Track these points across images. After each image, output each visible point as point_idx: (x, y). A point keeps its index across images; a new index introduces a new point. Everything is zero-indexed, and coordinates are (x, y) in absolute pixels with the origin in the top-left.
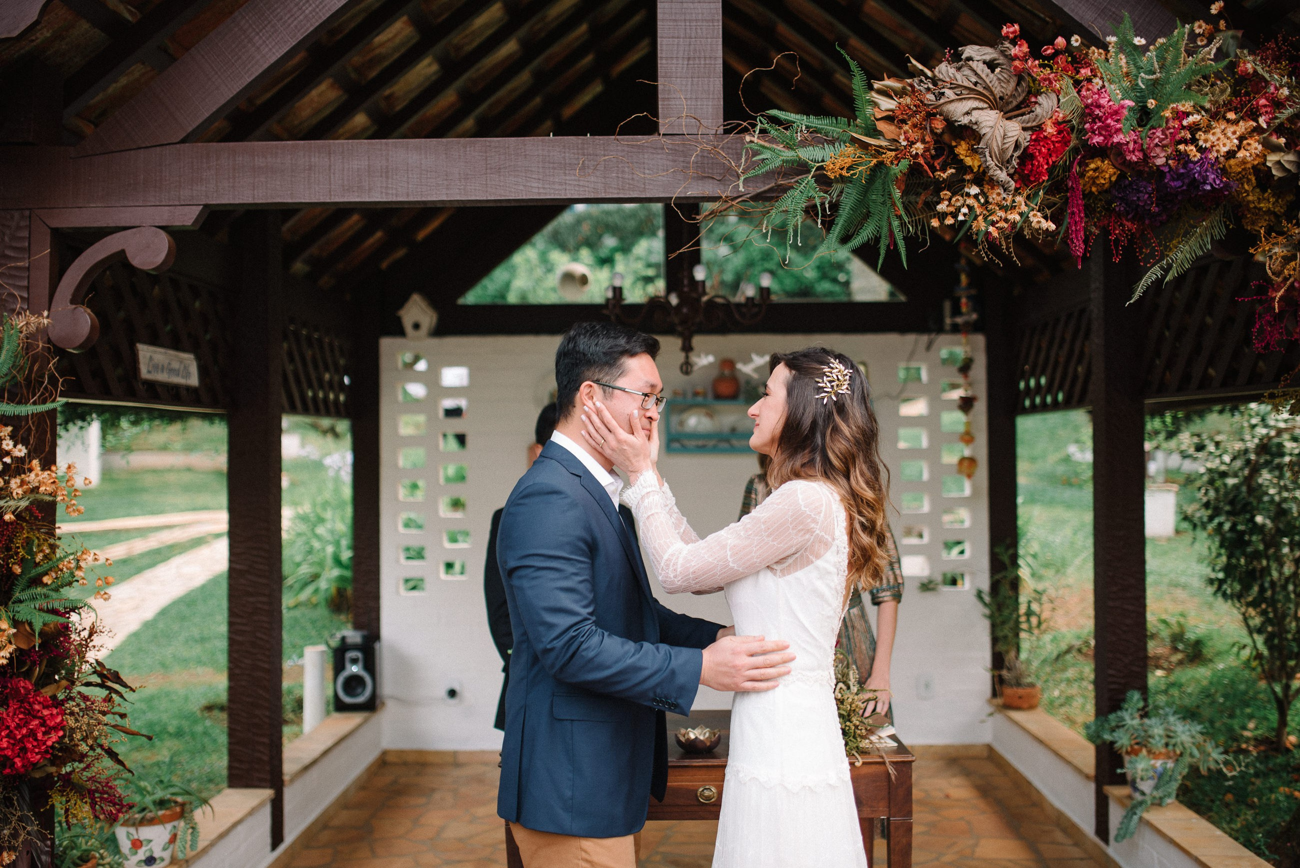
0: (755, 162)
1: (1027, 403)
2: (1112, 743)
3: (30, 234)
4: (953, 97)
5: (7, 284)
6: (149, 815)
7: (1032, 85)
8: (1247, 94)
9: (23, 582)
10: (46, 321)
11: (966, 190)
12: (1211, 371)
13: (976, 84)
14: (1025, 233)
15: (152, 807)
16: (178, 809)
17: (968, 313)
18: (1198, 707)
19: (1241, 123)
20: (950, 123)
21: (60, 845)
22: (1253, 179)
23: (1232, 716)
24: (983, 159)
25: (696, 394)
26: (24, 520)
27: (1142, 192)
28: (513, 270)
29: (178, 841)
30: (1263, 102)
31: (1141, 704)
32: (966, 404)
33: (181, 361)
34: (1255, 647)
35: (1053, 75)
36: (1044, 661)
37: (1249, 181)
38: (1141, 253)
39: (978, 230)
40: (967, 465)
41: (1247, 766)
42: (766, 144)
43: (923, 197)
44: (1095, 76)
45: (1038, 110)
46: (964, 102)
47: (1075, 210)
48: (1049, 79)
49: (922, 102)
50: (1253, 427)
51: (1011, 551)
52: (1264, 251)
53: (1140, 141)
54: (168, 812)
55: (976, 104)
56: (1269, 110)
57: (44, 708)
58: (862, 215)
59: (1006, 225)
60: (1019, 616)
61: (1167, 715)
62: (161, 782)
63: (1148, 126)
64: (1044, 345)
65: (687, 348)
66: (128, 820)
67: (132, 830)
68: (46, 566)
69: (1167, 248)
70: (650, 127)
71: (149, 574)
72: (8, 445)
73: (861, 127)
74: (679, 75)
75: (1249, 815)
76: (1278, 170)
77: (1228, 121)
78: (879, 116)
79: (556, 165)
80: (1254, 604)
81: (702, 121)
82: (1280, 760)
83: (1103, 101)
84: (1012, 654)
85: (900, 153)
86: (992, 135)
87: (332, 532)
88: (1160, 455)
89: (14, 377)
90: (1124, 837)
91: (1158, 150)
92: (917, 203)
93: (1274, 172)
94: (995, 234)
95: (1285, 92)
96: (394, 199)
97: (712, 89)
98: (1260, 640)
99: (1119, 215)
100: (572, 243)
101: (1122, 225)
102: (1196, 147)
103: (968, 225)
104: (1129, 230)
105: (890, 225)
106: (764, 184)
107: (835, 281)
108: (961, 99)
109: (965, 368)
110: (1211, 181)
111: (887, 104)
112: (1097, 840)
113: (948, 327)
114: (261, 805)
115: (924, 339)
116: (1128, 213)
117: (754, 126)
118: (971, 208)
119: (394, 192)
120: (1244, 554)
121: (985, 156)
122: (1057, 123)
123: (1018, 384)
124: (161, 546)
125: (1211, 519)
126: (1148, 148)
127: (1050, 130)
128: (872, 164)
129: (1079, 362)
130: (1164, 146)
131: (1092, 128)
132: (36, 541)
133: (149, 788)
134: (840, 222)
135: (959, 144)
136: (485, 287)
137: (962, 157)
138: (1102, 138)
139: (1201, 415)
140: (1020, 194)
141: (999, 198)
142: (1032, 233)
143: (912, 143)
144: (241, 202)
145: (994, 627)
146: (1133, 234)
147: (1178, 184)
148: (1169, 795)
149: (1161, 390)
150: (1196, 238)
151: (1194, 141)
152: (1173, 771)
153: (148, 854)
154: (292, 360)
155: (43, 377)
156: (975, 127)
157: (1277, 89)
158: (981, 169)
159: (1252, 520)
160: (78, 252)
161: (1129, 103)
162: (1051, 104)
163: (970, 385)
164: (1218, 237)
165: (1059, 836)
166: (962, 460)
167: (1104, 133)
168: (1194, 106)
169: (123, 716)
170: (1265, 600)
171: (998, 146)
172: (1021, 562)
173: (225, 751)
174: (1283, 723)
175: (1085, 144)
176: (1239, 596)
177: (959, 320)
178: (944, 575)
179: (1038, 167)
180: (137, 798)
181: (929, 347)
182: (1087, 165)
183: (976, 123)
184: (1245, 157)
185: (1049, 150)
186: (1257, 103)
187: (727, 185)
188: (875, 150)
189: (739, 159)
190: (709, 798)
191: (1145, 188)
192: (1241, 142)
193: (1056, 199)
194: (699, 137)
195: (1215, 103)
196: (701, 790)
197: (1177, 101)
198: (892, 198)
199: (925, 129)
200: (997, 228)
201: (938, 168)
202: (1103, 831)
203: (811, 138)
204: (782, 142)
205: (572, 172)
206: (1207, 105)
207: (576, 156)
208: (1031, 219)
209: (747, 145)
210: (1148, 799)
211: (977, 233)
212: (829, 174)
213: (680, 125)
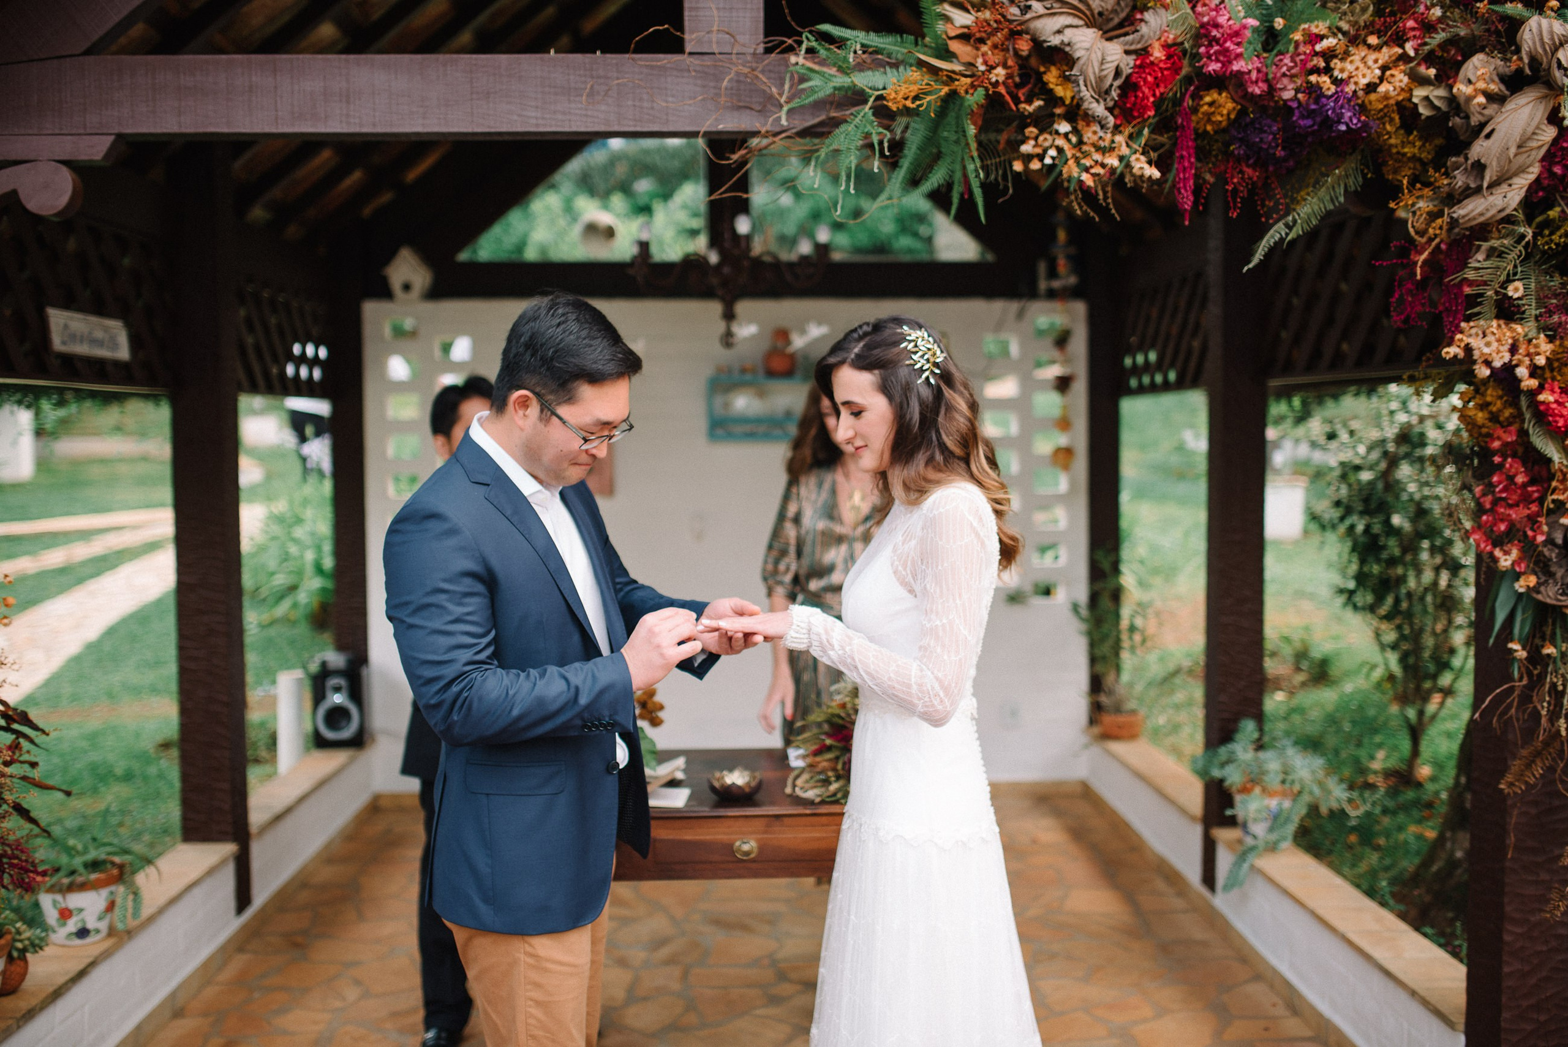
0: (804, 90)
1: (1133, 383)
2: (1221, 781)
4: (1042, 11)
6: (79, 879)
8: (1393, 14)
11: (1056, 126)
12: (1345, 347)
14: (1126, 180)
15: (81, 869)
16: (115, 872)
17: (1066, 277)
18: (1322, 735)
19: (1385, 49)
20: (1037, 44)
22: (1397, 117)
23: (1359, 745)
24: (1076, 89)
25: (744, 371)
27: (1265, 132)
28: (529, 217)
29: (116, 908)
30: (1411, 23)
31: (1256, 735)
32: (1063, 384)
33: (106, 329)
34: (1386, 665)
36: (1150, 684)
37: (1392, 120)
38: (1263, 206)
39: (1070, 177)
40: (1063, 456)
41: (1374, 804)
42: (816, 67)
43: (1005, 135)
45: (1144, 29)
46: (1056, 18)
47: (1184, 153)
49: (1004, 16)
50: (1392, 413)
51: (1113, 557)
52: (1406, 205)
53: (1264, 69)
54: (102, 876)
55: (1070, 20)
56: (1417, 33)
58: (931, 157)
59: (1101, 171)
60: (1119, 632)
61: (1284, 748)
62: (94, 839)
63: (1275, 52)
64: (1155, 313)
65: (729, 316)
66: (53, 886)
67: (59, 897)
69: (1295, 201)
70: (676, 46)
71: (93, 585)
73: (930, 47)
75: (1374, 858)
76: (1425, 107)
77: (1369, 47)
78: (952, 34)
79: (558, 90)
80: (1388, 617)
81: (738, 37)
82: (1410, 794)
83: (1222, 20)
84: (1112, 676)
85: (977, 80)
86: (1088, 59)
87: (313, 534)
88: (1288, 445)
90: (1231, 887)
91: (1285, 81)
92: (998, 142)
93: (1421, 110)
94: (1090, 183)
95: (1437, 12)
96: (357, 130)
98: (1393, 658)
99: (1238, 160)
100: (602, 186)
101: (1241, 172)
102: (1331, 77)
103: (1057, 170)
104: (1250, 178)
105: (964, 168)
106: (814, 115)
107: (915, 235)
108: (1051, 14)
109: (1062, 340)
110: (1346, 119)
111: (961, 19)
112: (1203, 890)
113: (1042, 292)
114: (223, 862)
115: (1013, 306)
116: (1249, 158)
117: (800, 43)
118: (1060, 150)
119: (357, 121)
120: (1378, 561)
121: (1079, 85)
122: (1166, 46)
123: (1124, 360)
124: (107, 552)
125: (1342, 519)
126: (1274, 78)
127: (1158, 53)
128: (942, 93)
129: (1194, 333)
130: (1292, 76)
131: (1208, 52)
133: (80, 847)
134: (906, 164)
135: (1048, 70)
136: (499, 241)
137: (1051, 86)
138: (1219, 65)
139: (1336, 397)
140: (1120, 132)
141: (1095, 138)
142: (1135, 181)
143: (991, 68)
144: (165, 131)
145: (1092, 645)
146: (1254, 183)
147: (1309, 122)
148: (1284, 839)
149: (1288, 368)
150: (1328, 188)
151: (1328, 70)
152: (1290, 811)
153: (80, 925)
154: (251, 328)
156: (1067, 49)
157: (1428, 8)
158: (1075, 101)
159: (1387, 522)
161: (1252, 22)
162: (1159, 22)
163: (1067, 361)
164: (1353, 188)
165: (1160, 885)
166: (1058, 450)
167: (1222, 58)
168: (1330, 28)
169: (34, 765)
170: (1399, 612)
171: (1094, 73)
172: (1124, 568)
174: (1415, 752)
175: (1199, 72)
176: (1372, 609)
177: (1056, 284)
178: (1036, 586)
179: (1143, 99)
180: (64, 860)
181: (1020, 315)
182: (1201, 98)
183: (1069, 44)
184: (1387, 92)
185: (1156, 78)
186: (1404, 26)
187: (767, 117)
188: (947, 76)
189: (782, 85)
190: (747, 853)
191: (1270, 127)
192: (1383, 73)
193: (1163, 139)
194: (734, 56)
195: (1354, 24)
196: (738, 844)
197: (1310, 20)
198: (965, 136)
199: (1007, 50)
200: (1093, 175)
201: (1022, 99)
202: (1209, 878)
203: (869, 61)
204: (835, 65)
205: (577, 99)
206: (1345, 26)
207: (583, 79)
208: (1133, 164)
209: (792, 68)
210: (1261, 843)
211: (1069, 180)
212: (890, 104)
213: (710, 42)
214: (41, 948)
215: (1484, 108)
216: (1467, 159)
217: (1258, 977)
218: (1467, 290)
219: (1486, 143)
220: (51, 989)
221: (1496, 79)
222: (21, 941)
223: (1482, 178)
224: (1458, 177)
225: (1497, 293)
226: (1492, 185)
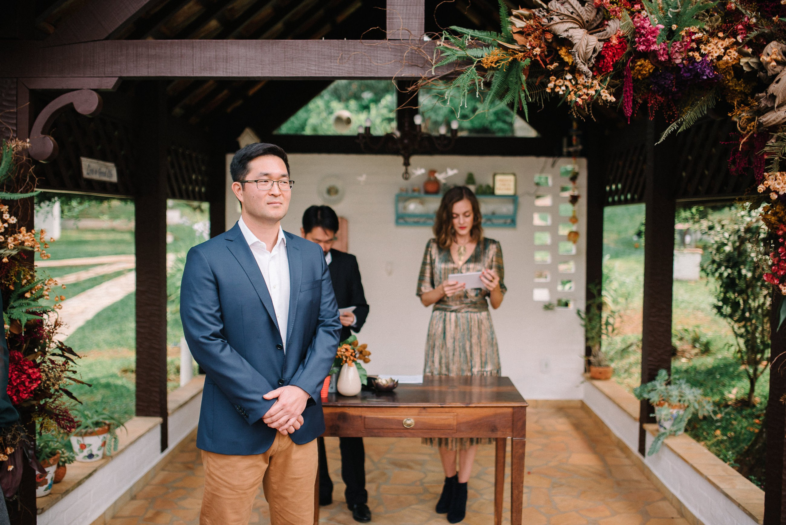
0: (442, 57)
1: (610, 199)
2: (649, 400)
3: (17, 91)
4: (558, 20)
5: (5, 122)
6: (89, 430)
7: (605, 14)
8: (729, 22)
9: (14, 296)
10: (28, 145)
11: (565, 76)
13: (572, 13)
14: (599, 102)
15: (91, 426)
16: (106, 427)
17: (577, 146)
18: (704, 380)
19: (726, 40)
20: (556, 37)
21: (39, 446)
22: (732, 73)
23: (724, 385)
24: (574, 58)
25: (414, 191)
26: (16, 260)
27: (667, 79)
28: (308, 111)
29: (106, 445)
30: (740, 27)
31: (667, 377)
32: (574, 200)
33: (107, 167)
34: (738, 345)
35: (618, 8)
36: (617, 352)
37: (730, 74)
38: (667, 115)
40: (573, 236)
41: (726, 413)
42: (449, 47)
43: (539, 79)
44: (643, 9)
45: (608, 29)
46: (565, 24)
47: (628, 89)
48: (615, 11)
49: (540, 23)
50: (743, 217)
51: (598, 288)
52: (736, 115)
53: (667, 49)
54: (100, 429)
55: (571, 25)
56: (743, 31)
57: (29, 368)
58: (504, 90)
59: (587, 97)
60: (601, 325)
61: (680, 384)
62: (97, 411)
63: (672, 40)
64: (621, 165)
65: (407, 164)
66: (77, 433)
67: (80, 438)
68: (27, 287)
69: (682, 112)
70: (381, 35)
71: (90, 292)
72: (6, 216)
73: (504, 38)
74: (399, 4)
75: (728, 442)
76: (747, 67)
77: (719, 38)
78: (515, 31)
79: (326, 57)
80: (739, 321)
81: (412, 32)
82: (749, 410)
83: (646, 25)
84: (597, 347)
85: (527, 53)
86: (580, 44)
89: (9, 177)
90: (653, 453)
91: (677, 54)
92: (535, 83)
93: (745, 68)
94: (581, 103)
95: (754, 20)
96: (231, 75)
97: (418, 13)
98: (741, 341)
99: (654, 92)
100: (344, 95)
101: (655, 98)
102: (699, 53)
103: (565, 97)
104: (660, 101)
105: (520, 95)
106: (448, 70)
108: (563, 22)
109: (574, 178)
110: (707, 73)
111: (520, 24)
112: (639, 455)
113: (565, 153)
114: (155, 427)
115: (550, 160)
116: (659, 92)
117: (442, 35)
118: (567, 87)
120: (734, 291)
121: (575, 56)
122: (619, 38)
123: (605, 188)
124: (96, 276)
125: (716, 270)
126: (671, 53)
127: (614, 41)
128: (510, 60)
129: (640, 175)
130: (681, 52)
131: (639, 40)
132: (23, 272)
133: (90, 415)
135: (561, 49)
136: (293, 122)
137: (562, 56)
138: (645, 47)
140: (596, 79)
141: (584, 82)
142: (604, 102)
143: (533, 48)
144: (141, 75)
145: (587, 331)
146: (661, 104)
147: (689, 75)
148: (680, 430)
149: (686, 194)
150: (698, 107)
151: (698, 49)
152: (683, 416)
153: (89, 452)
154: (173, 167)
155: (26, 177)
156: (570, 39)
157: (749, 19)
158: (574, 64)
159: (739, 272)
160: (46, 103)
161: (661, 26)
162: (616, 26)
163: (576, 188)
164: (711, 107)
165: (618, 452)
166: (571, 233)
167: (646, 44)
168: (699, 29)
169: (74, 372)
170: (745, 318)
171: (583, 51)
172: (605, 293)
173: (134, 396)
174: (752, 389)
175: (635, 50)
176: (731, 316)
177: (571, 149)
178: (560, 301)
179: (607, 63)
180: (83, 421)
181: (553, 165)
182: (636, 63)
183: (571, 37)
184: (727, 60)
185: (613, 53)
186: (737, 28)
187: (425, 71)
188: (512, 52)
189: (433, 55)
190: (409, 425)
191: (669, 77)
192: (726, 51)
193: (618, 82)
194: (410, 41)
195: (712, 27)
196: (405, 420)
197: (689, 26)
198: (521, 80)
199: (541, 39)
200: (582, 99)
201: (548, 62)
202: (642, 450)
203: (475, 44)
204: (458, 46)
205: (335, 61)
206: (707, 28)
207: (338, 52)
208: (602, 94)
209: (437, 47)
210: (667, 431)
211: (571, 101)
212: (484, 65)
213: (399, 34)
214: (72, 461)
215: (775, 68)
216: (767, 93)
217: (665, 499)
218: (766, 157)
219: (776, 85)
220: (76, 481)
221: (781, 54)
222: (63, 457)
223: (774, 102)
224: (763, 102)
225: (780, 158)
226: (780, 106)
